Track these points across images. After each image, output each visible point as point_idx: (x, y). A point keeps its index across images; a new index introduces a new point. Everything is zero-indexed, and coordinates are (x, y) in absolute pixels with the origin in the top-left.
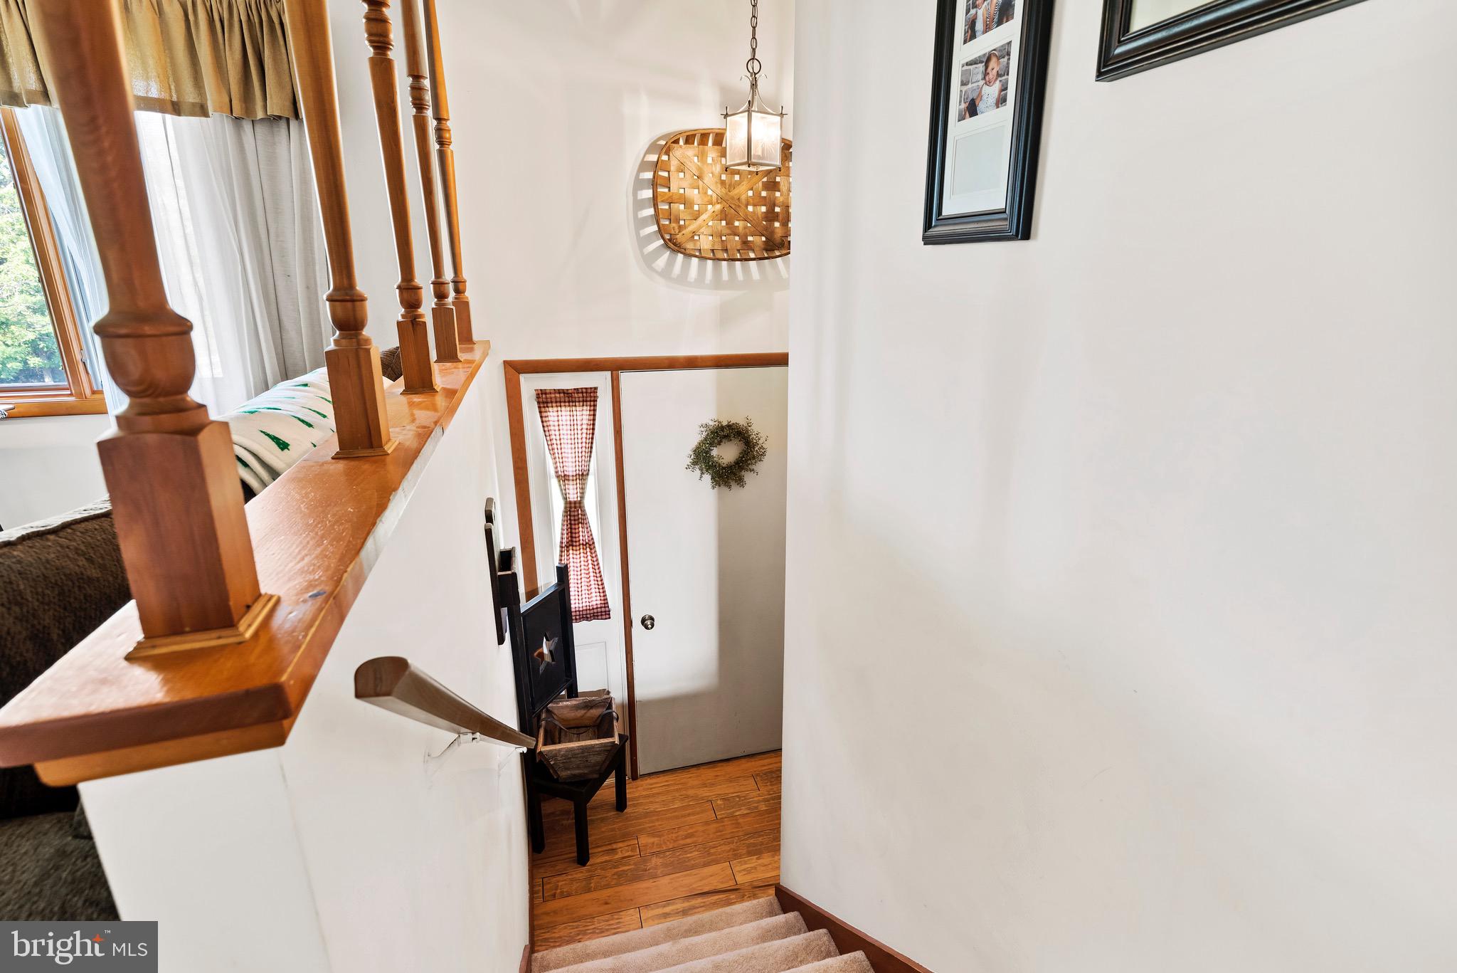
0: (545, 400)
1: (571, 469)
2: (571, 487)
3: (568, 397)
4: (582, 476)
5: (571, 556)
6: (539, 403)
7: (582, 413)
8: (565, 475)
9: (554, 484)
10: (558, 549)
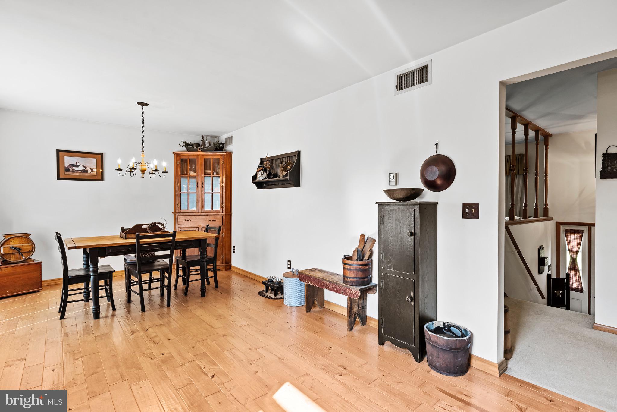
0: (567, 232)
1: (573, 249)
2: (573, 254)
3: (574, 232)
4: (577, 252)
5: (571, 272)
6: (565, 232)
7: (578, 236)
8: (571, 251)
9: (568, 253)
10: (568, 270)
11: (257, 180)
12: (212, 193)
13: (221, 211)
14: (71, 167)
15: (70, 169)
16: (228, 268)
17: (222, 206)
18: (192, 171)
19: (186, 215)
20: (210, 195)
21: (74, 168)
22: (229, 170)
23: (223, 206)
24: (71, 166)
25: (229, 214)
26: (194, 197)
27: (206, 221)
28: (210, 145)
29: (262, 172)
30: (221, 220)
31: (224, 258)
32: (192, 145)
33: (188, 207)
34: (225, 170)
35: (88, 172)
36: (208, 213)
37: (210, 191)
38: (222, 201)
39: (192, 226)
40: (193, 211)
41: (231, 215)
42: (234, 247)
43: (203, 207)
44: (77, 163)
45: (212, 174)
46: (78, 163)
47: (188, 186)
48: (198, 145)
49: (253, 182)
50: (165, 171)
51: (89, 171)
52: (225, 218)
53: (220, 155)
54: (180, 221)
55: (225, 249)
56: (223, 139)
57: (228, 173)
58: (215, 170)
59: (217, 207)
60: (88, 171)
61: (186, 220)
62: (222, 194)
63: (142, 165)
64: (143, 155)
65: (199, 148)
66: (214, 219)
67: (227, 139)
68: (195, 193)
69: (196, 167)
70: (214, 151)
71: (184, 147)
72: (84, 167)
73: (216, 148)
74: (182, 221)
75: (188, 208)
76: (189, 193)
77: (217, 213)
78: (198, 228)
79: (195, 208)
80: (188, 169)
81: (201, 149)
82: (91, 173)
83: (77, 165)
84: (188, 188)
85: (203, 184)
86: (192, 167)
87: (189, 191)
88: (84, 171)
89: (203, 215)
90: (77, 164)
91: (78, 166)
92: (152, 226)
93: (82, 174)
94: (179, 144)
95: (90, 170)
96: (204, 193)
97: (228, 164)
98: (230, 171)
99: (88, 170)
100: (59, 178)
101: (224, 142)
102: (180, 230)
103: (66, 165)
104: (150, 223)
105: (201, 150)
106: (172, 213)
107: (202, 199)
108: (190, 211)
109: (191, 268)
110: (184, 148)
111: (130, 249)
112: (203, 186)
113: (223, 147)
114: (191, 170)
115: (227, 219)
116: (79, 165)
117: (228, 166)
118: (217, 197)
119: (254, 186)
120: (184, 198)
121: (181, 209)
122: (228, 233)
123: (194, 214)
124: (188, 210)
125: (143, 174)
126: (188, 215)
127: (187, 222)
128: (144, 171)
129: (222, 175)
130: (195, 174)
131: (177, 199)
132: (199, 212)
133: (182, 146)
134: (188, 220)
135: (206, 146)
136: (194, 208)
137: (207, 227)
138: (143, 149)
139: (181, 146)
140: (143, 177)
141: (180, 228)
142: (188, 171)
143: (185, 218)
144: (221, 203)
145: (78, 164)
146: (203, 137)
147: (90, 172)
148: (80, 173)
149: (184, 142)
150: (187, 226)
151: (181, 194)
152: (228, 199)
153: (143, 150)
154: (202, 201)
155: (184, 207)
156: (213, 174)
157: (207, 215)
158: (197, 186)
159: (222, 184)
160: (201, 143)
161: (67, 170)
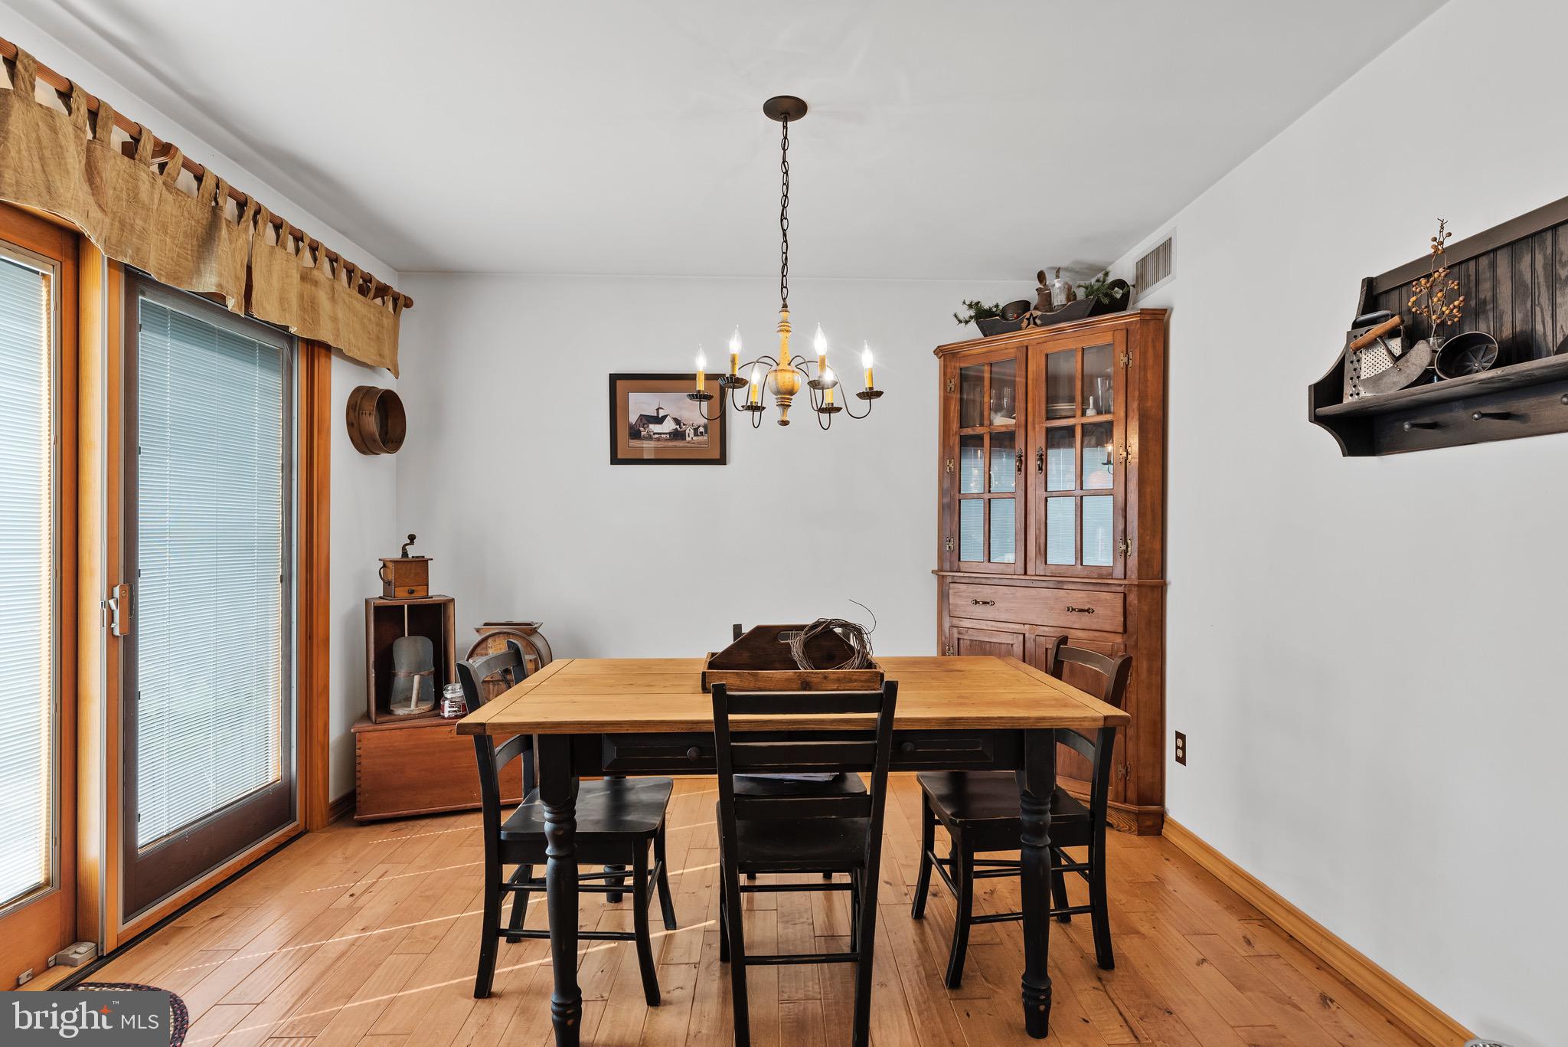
11: (1347, 400)
12: (1080, 493)
13: (1119, 572)
14: (644, 424)
15: (642, 429)
16: (1149, 823)
17: (1123, 547)
18: (999, 414)
19: (978, 581)
20: (1070, 503)
21: (651, 426)
22: (1153, 387)
23: (1126, 552)
24: (646, 422)
25: (1153, 587)
26: (1006, 515)
27: (1052, 609)
28: (1071, 296)
29: (1396, 345)
30: (1120, 609)
31: (1131, 777)
32: (1003, 314)
33: (987, 553)
34: (1137, 394)
35: (688, 439)
36: (1060, 579)
37: (1071, 486)
38: (1121, 527)
39: (998, 624)
40: (1003, 566)
41: (1161, 589)
42: (1180, 736)
43: (1043, 552)
44: (658, 410)
45: (1079, 413)
46: (660, 410)
47: (987, 470)
48: (1025, 305)
49: (1317, 419)
50: (871, 388)
51: (690, 432)
52: (1136, 602)
53: (1114, 329)
54: (956, 605)
55: (1138, 737)
56: (1124, 269)
57: (1149, 404)
58: (1091, 399)
59: (1101, 554)
60: (687, 435)
61: (977, 602)
62: (1121, 499)
63: (780, 367)
64: (784, 326)
65: (1028, 315)
66: (1089, 603)
67: (1142, 263)
68: (1011, 496)
69: (1013, 399)
70: (1091, 315)
71: (973, 324)
72: (677, 421)
73: (1098, 302)
74: (963, 605)
75: (986, 558)
76: (987, 496)
77: (1099, 579)
78: (1021, 637)
79: (1010, 558)
80: (986, 406)
81: (1034, 319)
82: (695, 438)
83: (658, 417)
84: (987, 476)
85: (1041, 459)
86: (1000, 398)
87: (989, 492)
88: (678, 435)
89: (1044, 584)
90: (658, 413)
91: (659, 420)
92: (815, 637)
93: (671, 444)
94: (956, 316)
95: (692, 431)
96: (1045, 494)
97: (1150, 362)
98: (1161, 393)
99: (687, 432)
100: (615, 460)
101: (1129, 277)
102: (956, 636)
103: (633, 418)
104: (809, 621)
105: (1035, 323)
106: (933, 572)
107: (1037, 522)
108: (991, 568)
109: (978, 856)
110: (973, 331)
111: (691, 752)
112: (1040, 469)
113: (1126, 297)
114: (998, 408)
115: (1146, 608)
116: (665, 417)
117: (1149, 376)
118: (1101, 515)
119: (1327, 441)
120: (972, 516)
121: (959, 560)
122: (1150, 671)
123: (1002, 579)
124: (986, 563)
125: (785, 406)
126: (983, 581)
127: (979, 611)
128: (785, 393)
129: (1122, 414)
130: (1013, 421)
131: (948, 521)
132: (1025, 573)
133: (967, 322)
134: (985, 603)
135: (1055, 304)
136: (1007, 556)
137: (1058, 647)
138: (784, 299)
139: (960, 322)
140: (784, 423)
141: (955, 630)
142: (986, 413)
143: (973, 592)
144: (1119, 536)
145: (662, 413)
146: (1041, 277)
147: (692, 435)
148: (666, 440)
149: (970, 306)
150: (983, 625)
151: (960, 501)
152: (1149, 518)
153: (785, 306)
154: (1038, 529)
155: (972, 552)
156: (1084, 414)
157: (1059, 585)
158: (1019, 470)
159: (1125, 454)
160: (1033, 298)
161: (635, 434)
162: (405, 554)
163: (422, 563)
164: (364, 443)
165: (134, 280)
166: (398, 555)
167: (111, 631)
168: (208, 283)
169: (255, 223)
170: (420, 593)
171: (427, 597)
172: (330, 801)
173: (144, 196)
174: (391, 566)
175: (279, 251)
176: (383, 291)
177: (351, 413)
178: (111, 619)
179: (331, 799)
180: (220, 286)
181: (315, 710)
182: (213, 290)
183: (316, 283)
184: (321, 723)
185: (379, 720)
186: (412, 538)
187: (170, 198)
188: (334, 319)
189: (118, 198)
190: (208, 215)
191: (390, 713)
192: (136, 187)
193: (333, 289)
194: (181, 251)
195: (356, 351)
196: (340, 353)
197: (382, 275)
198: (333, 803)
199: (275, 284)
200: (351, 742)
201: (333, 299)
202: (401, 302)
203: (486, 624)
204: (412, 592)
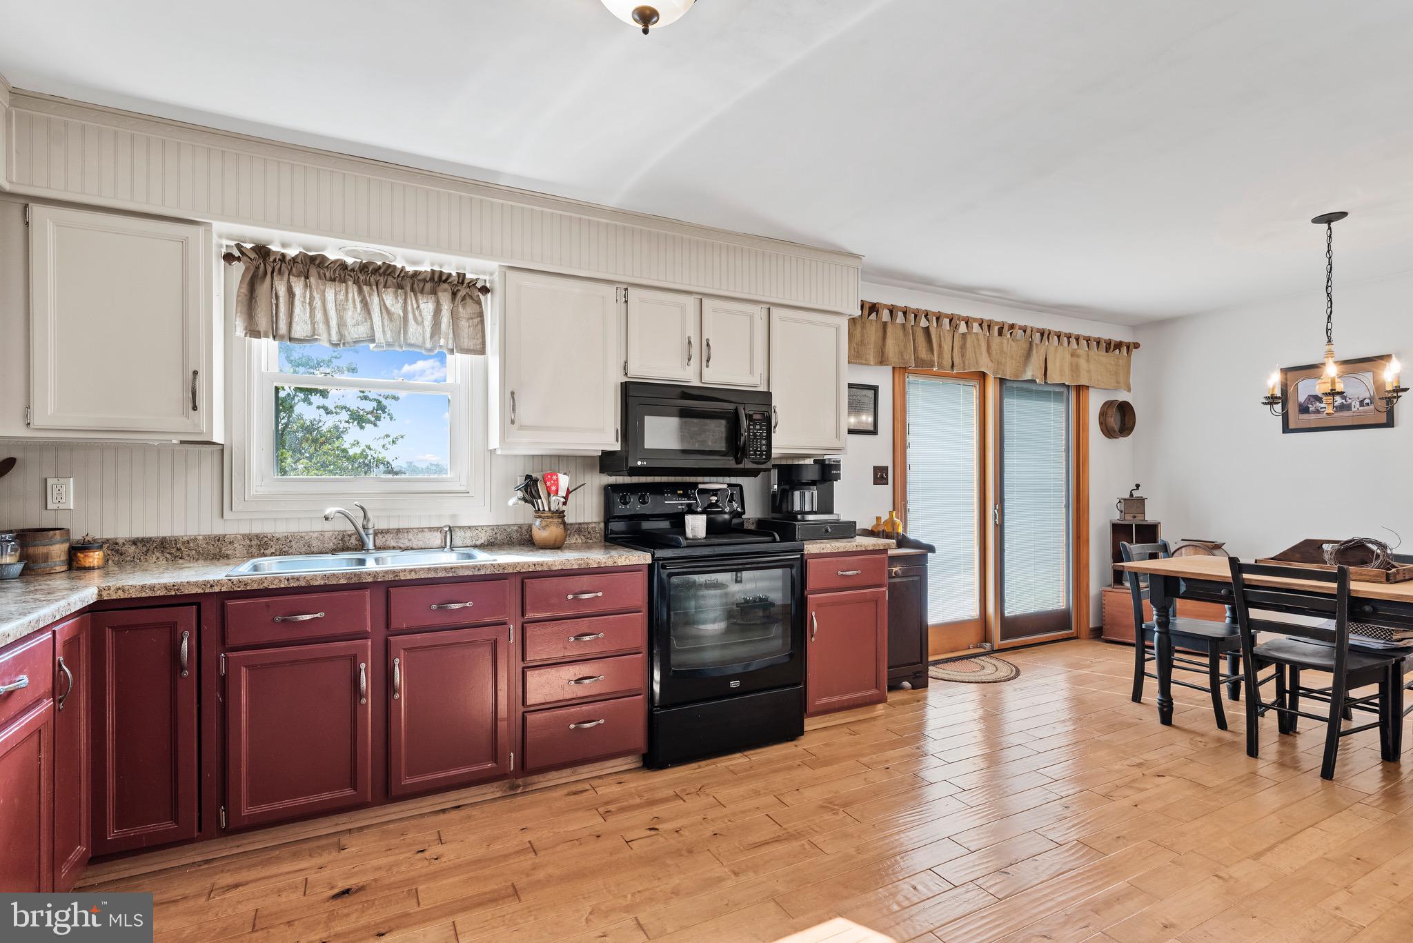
14: (1312, 402)
15: (1310, 406)
21: (1319, 403)
24: (1313, 400)
35: (1353, 409)
51: (1355, 404)
60: (1353, 406)
82: (1360, 409)
88: (1344, 407)
93: (1338, 415)
95: (1358, 403)
99: (1353, 404)
100: (1286, 430)
103: (1302, 398)
147: (1358, 406)
161: (1304, 409)
162: (1131, 495)
163: (1142, 500)
164: (1108, 432)
165: (1002, 381)
166: (1127, 496)
167: (995, 522)
168: (1028, 376)
169: (1048, 339)
170: (1140, 517)
171: (1144, 520)
172: (1090, 627)
173: (1005, 349)
174: (1122, 501)
175: (1060, 348)
176: (1119, 345)
177: (1101, 417)
178: (996, 518)
179: (1091, 626)
180: (1033, 376)
181: (1081, 576)
182: (1030, 378)
183: (1078, 356)
184: (1085, 584)
185: (1115, 587)
186: (1138, 486)
187: (1014, 344)
188: (1089, 371)
189: (997, 353)
190: (1028, 345)
191: (1123, 584)
192: (1002, 346)
193: (1088, 356)
194: (1018, 364)
195: (1103, 384)
196: (1093, 387)
197: (1116, 337)
198: (1092, 628)
199: (1058, 364)
200: (1102, 595)
201: (1088, 361)
202: (1132, 346)
203: (1182, 540)
204: (1135, 517)
